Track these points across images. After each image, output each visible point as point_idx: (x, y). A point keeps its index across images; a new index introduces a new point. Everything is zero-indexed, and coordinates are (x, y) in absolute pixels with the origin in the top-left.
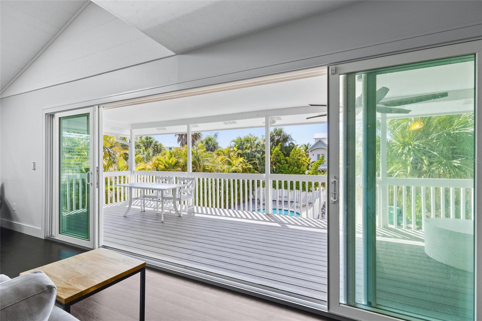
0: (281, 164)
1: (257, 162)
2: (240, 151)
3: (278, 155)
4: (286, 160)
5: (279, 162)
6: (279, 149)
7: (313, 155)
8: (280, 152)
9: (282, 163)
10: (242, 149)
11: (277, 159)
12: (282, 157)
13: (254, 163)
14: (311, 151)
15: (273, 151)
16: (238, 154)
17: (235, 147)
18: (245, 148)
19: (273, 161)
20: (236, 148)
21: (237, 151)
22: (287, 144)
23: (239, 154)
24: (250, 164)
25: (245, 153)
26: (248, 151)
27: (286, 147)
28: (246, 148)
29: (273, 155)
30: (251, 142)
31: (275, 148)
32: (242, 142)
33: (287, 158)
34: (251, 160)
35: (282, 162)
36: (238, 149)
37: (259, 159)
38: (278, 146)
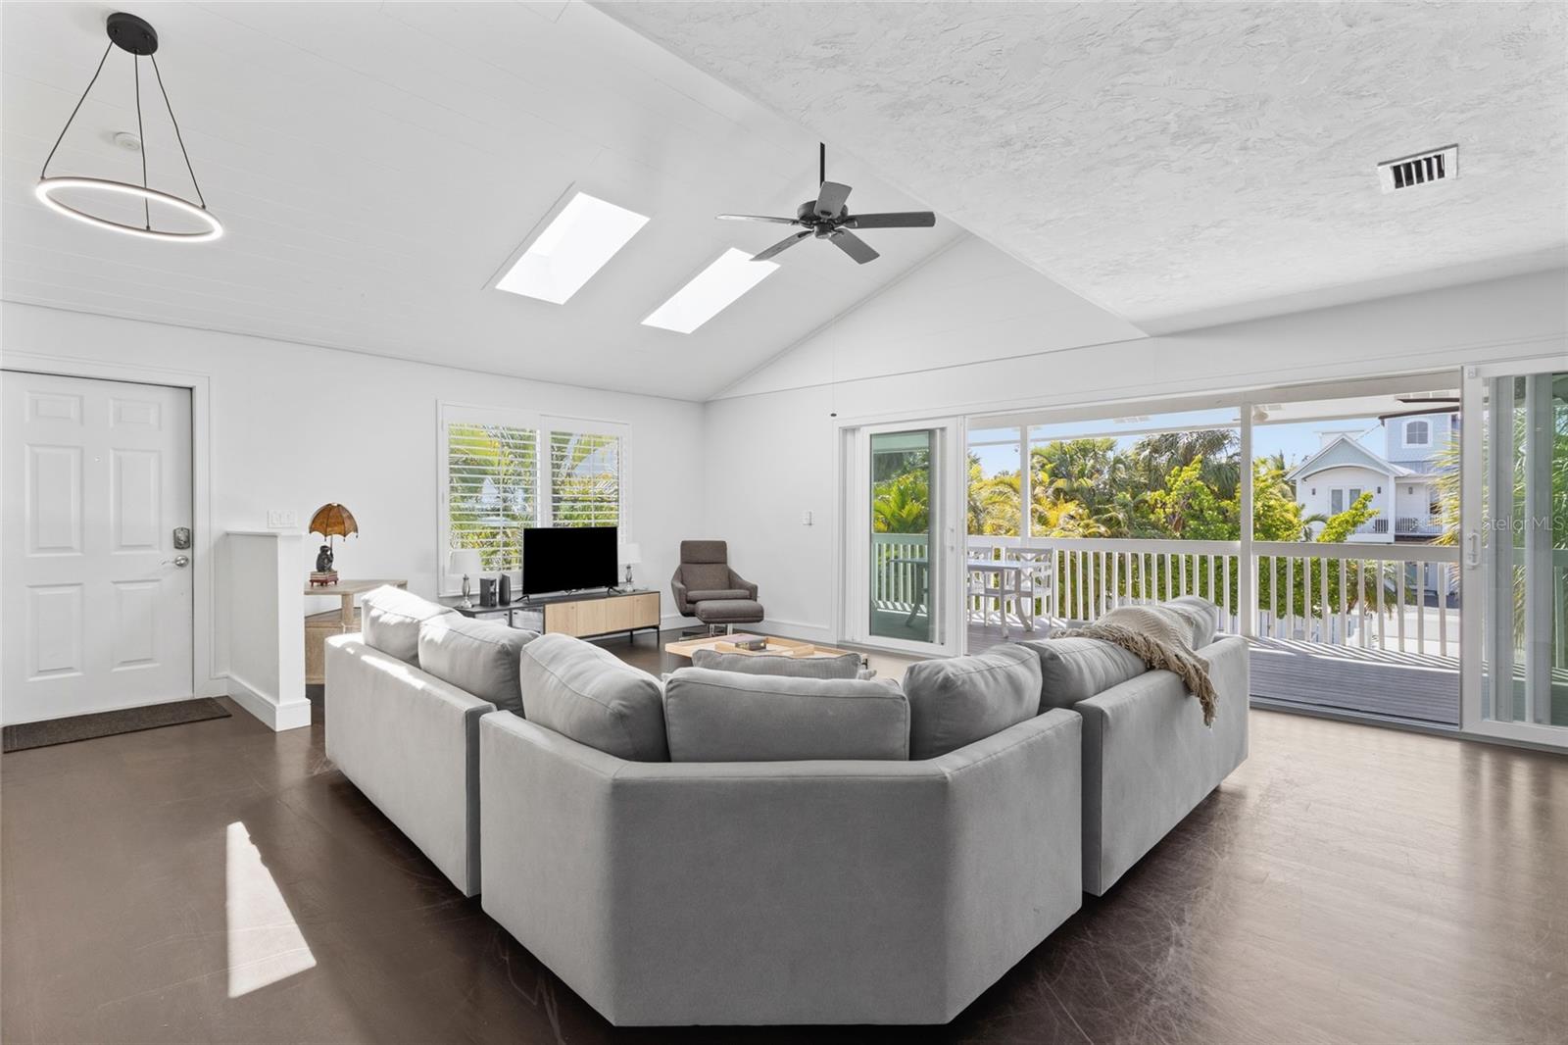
0: (1205, 522)
1: (1121, 516)
2: (1061, 483)
3: (1194, 495)
4: (1223, 511)
5: (1194, 517)
6: (1196, 474)
7: (1314, 493)
8: (1200, 483)
9: (1209, 519)
10: (1068, 476)
11: (1190, 506)
12: (1208, 501)
13: (1111, 519)
14: (1304, 479)
15: (1176, 481)
16: (1054, 492)
17: (1045, 471)
18: (1079, 472)
19: (1174, 514)
20: (1046, 475)
21: (1052, 483)
22: (1221, 457)
23: (1058, 491)
24: (1097, 521)
25: (1079, 490)
26: (1090, 483)
27: (1220, 467)
28: (1082, 474)
29: (1175, 493)
30: (1096, 454)
31: (1181, 470)
32: (1065, 454)
33: (1225, 503)
34: (1098, 512)
35: (1207, 515)
36: (1055, 474)
37: (1124, 505)
38: (1193, 465)
